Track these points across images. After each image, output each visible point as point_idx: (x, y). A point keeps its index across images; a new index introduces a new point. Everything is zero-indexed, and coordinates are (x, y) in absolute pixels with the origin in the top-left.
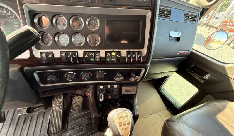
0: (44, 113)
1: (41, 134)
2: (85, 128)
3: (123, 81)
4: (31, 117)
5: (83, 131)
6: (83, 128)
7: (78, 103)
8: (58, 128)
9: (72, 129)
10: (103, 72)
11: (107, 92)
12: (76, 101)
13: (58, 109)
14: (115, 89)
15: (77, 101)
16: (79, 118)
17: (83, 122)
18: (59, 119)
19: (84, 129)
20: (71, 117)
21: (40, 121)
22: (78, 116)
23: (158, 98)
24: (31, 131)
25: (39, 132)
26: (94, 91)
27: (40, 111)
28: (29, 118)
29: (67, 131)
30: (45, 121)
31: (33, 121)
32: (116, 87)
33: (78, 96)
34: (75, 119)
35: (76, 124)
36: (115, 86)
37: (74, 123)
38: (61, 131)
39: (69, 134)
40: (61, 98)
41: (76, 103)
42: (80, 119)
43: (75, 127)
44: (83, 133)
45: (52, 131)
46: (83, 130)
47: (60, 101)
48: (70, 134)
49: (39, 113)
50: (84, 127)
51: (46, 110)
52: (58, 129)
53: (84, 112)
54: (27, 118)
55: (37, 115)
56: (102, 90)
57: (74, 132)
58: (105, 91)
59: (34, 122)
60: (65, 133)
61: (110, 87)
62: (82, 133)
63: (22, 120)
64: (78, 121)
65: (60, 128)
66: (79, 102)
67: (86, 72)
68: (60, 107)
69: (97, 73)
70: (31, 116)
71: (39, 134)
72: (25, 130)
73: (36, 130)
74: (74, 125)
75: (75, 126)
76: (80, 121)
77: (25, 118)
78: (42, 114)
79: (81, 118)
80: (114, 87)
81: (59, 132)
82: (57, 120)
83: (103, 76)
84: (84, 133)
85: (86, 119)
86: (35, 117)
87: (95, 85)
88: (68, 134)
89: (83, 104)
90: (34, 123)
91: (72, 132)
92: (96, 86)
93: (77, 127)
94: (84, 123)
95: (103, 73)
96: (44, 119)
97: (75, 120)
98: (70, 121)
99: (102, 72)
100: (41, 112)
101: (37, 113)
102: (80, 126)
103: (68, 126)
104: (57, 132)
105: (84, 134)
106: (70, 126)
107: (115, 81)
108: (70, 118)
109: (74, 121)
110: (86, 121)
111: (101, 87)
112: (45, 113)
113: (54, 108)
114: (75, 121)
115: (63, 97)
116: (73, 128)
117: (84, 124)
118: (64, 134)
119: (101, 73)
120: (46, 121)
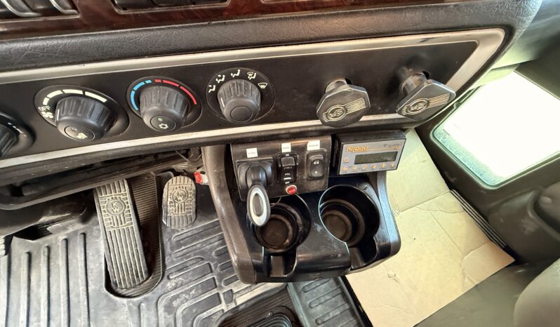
0: (84, 234)
1: (89, 291)
2: (217, 264)
3: (364, 118)
4: (46, 250)
5: (212, 272)
6: (212, 264)
7: (180, 198)
8: (137, 274)
9: (179, 271)
10: (252, 75)
11: (278, 171)
12: (175, 194)
13: (119, 222)
14: (312, 158)
15: (177, 192)
16: (194, 237)
17: (208, 247)
18: (132, 249)
19: (216, 267)
20: (170, 239)
21: (77, 258)
22: (190, 234)
23: (424, 162)
24: (58, 287)
25: (82, 288)
26: (223, 170)
27: (71, 230)
28: (42, 251)
29: (165, 277)
30: (93, 256)
31: (57, 258)
32: (318, 148)
33: (178, 177)
34: (182, 242)
35: (190, 256)
36: (314, 145)
37: (182, 253)
38: (147, 280)
39: (174, 284)
40: (122, 189)
41: (177, 199)
42: (197, 239)
43: (188, 264)
44: (213, 278)
45: (120, 283)
46: (213, 268)
47: (122, 197)
48: (177, 284)
49: (67, 234)
50: (213, 261)
51: (87, 225)
52: (138, 277)
53: (206, 221)
54: (34, 254)
55: (64, 242)
56: (255, 167)
57: (185, 276)
58: (269, 170)
59: (61, 262)
60: (162, 283)
61: (289, 150)
62: (209, 277)
63: (20, 259)
64: (194, 248)
65: (141, 272)
66: (185, 196)
67: (154, 84)
68: (127, 216)
69: (219, 86)
70: (47, 245)
71: (85, 293)
72: (39, 286)
73: (71, 284)
74: (182, 259)
75: (185, 260)
76: (199, 246)
77: (30, 254)
78: (80, 240)
79: (202, 238)
80: (309, 148)
81: (143, 282)
82: (128, 252)
83: (253, 100)
84: (215, 277)
85: (216, 239)
86: (58, 247)
87: (223, 146)
88: (169, 284)
89: (196, 202)
90: (60, 264)
91: (180, 279)
92: (226, 150)
93: (191, 263)
94: (211, 250)
95: (255, 82)
96: (88, 251)
97: (185, 245)
98: (168, 250)
99: (243, 77)
100: (75, 233)
101: (62, 237)
102: (203, 259)
103: (167, 262)
104: (137, 283)
105: (217, 281)
106: (173, 262)
107: (317, 122)
108: (166, 240)
109: (181, 247)
110: (216, 243)
111: (252, 153)
112: (88, 235)
113: (106, 220)
114: (183, 248)
115: (127, 186)
116: (180, 267)
117: (213, 253)
118: (160, 286)
119: (243, 82)
120: (96, 256)
